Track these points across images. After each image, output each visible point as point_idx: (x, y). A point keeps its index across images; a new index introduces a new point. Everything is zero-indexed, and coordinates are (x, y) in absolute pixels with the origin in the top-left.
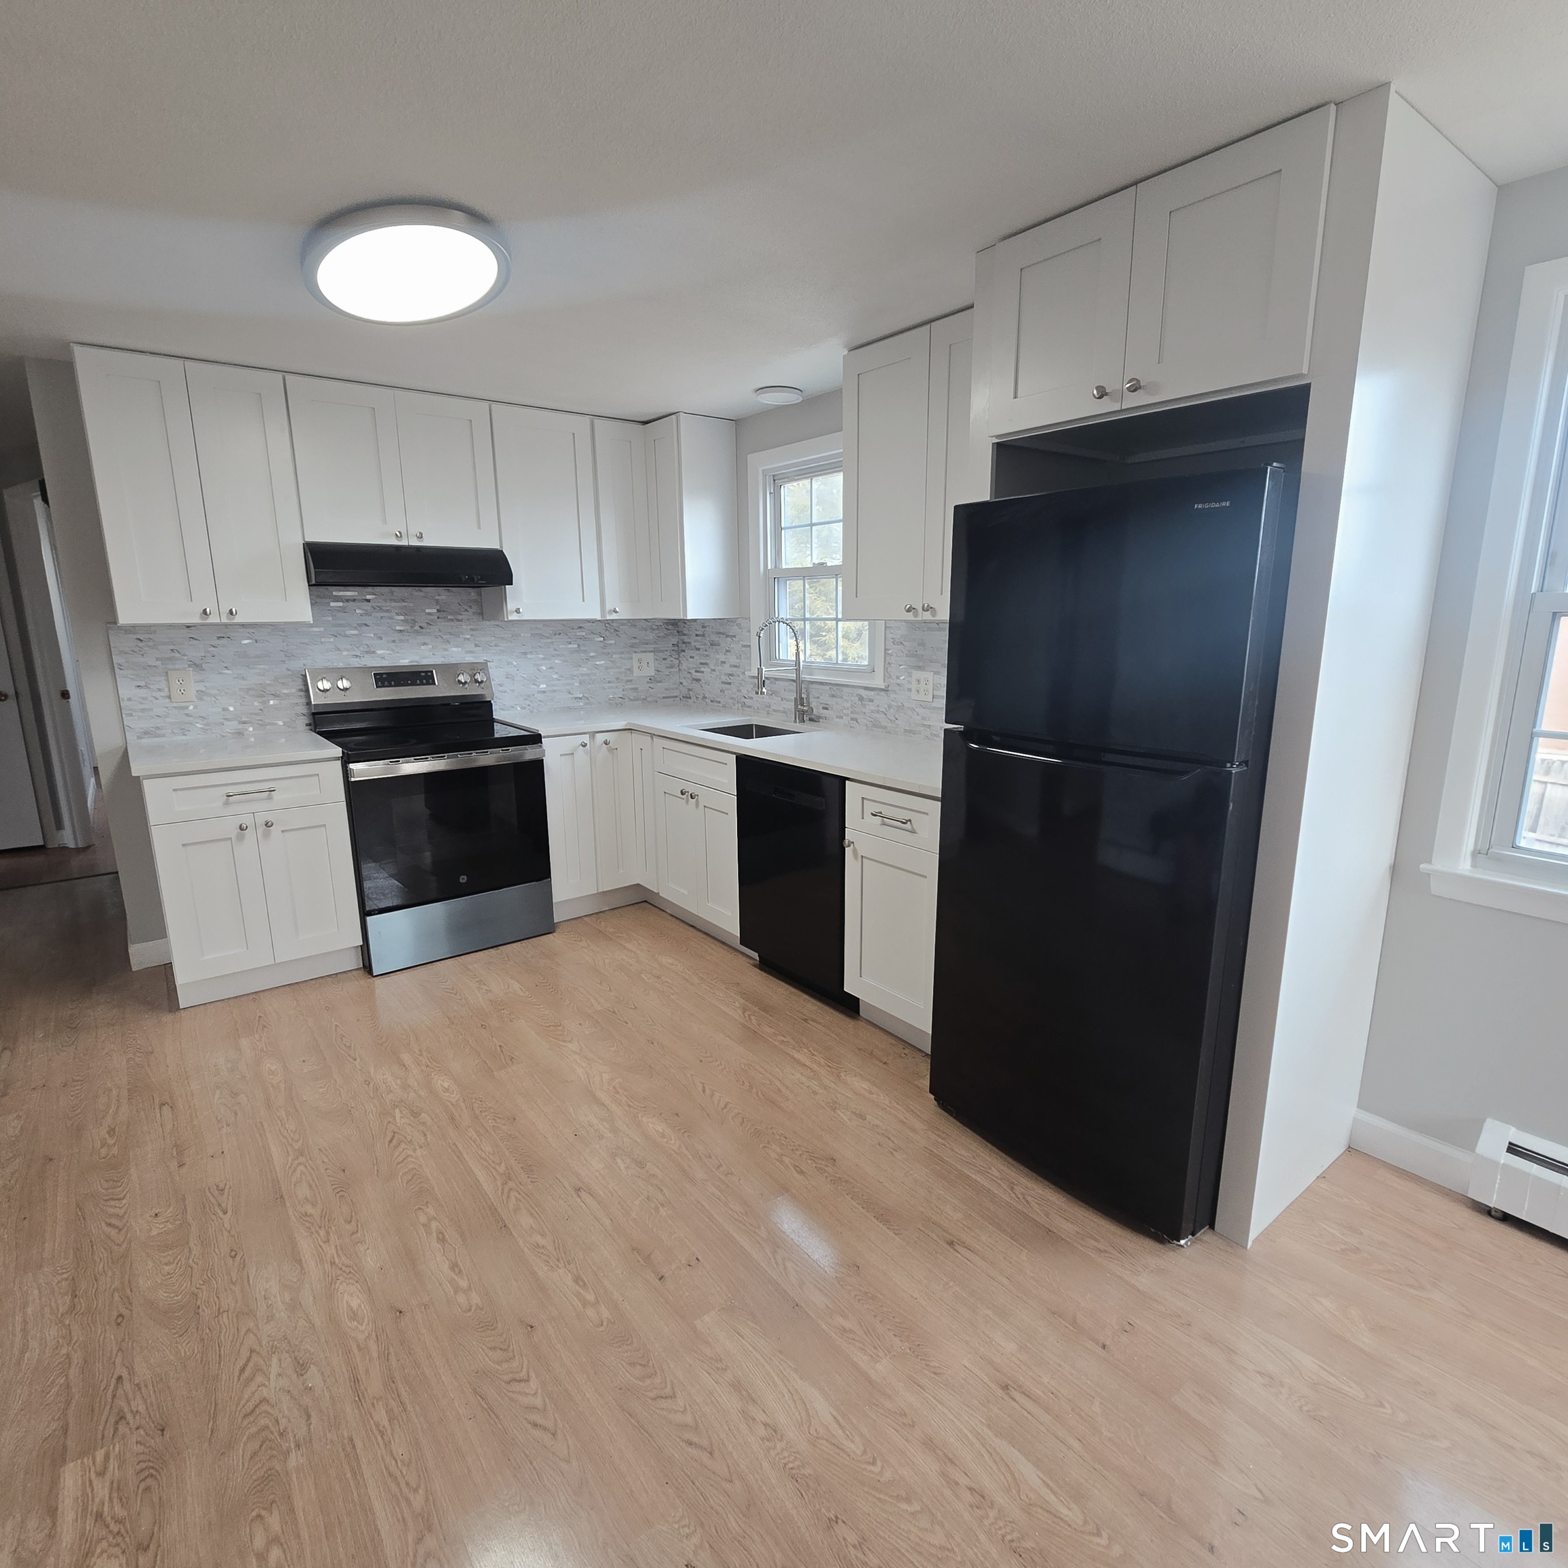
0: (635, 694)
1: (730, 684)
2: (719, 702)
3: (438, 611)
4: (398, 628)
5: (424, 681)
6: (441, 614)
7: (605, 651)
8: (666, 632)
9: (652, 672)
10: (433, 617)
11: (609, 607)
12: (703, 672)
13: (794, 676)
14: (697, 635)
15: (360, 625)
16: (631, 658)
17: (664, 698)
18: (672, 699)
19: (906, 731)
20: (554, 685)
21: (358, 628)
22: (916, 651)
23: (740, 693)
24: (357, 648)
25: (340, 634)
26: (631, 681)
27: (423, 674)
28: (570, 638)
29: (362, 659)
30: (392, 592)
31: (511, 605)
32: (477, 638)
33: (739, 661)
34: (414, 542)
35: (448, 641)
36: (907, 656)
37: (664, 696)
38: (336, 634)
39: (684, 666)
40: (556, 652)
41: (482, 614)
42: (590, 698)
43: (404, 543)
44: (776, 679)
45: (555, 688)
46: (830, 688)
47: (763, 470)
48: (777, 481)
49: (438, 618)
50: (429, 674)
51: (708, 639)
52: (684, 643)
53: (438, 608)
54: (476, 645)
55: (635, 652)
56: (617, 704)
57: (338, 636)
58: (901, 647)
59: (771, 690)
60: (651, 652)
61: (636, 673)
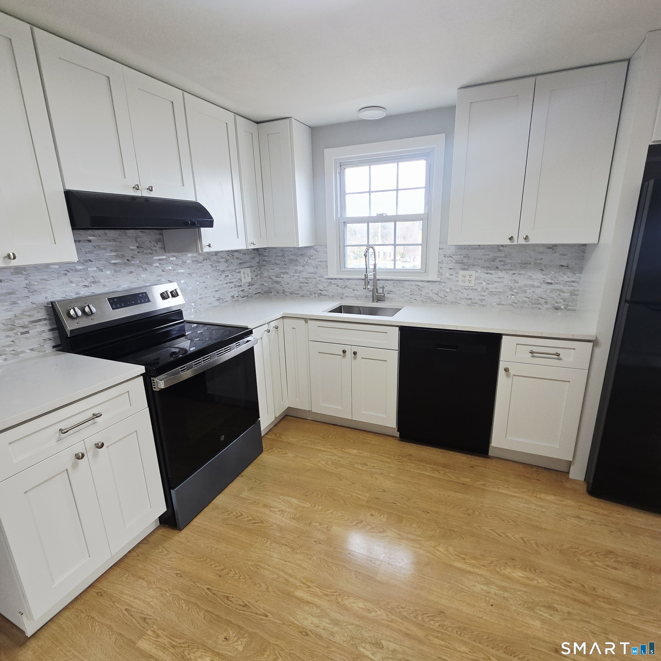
0: (243, 294)
1: (308, 283)
2: (298, 294)
3: (138, 247)
4: (113, 262)
5: (143, 300)
6: (140, 250)
7: (228, 269)
8: (254, 255)
9: (249, 279)
10: (133, 252)
11: (250, 241)
12: (283, 277)
13: (363, 277)
14: (276, 256)
15: (86, 261)
16: (240, 272)
17: (256, 294)
18: (259, 294)
19: (452, 303)
20: (206, 293)
21: (85, 263)
22: (462, 261)
23: (317, 288)
24: (86, 279)
25: (72, 270)
26: (241, 286)
27: (140, 295)
28: (212, 262)
29: (91, 288)
30: (106, 234)
31: (205, 241)
32: (163, 266)
33: (316, 270)
34: (146, 194)
35: (146, 269)
36: (456, 263)
37: (255, 293)
38: (68, 269)
39: (266, 274)
40: (206, 272)
41: (165, 249)
42: (224, 299)
43: (138, 194)
44: (348, 279)
45: (207, 295)
46: (393, 283)
47: (335, 159)
48: (342, 166)
49: (138, 252)
50: (144, 295)
51: (287, 258)
52: (264, 261)
53: (138, 245)
54: (163, 271)
55: (242, 268)
56: (236, 301)
57: (70, 271)
58: (451, 258)
59: (344, 286)
60: (248, 267)
61: (244, 281)
